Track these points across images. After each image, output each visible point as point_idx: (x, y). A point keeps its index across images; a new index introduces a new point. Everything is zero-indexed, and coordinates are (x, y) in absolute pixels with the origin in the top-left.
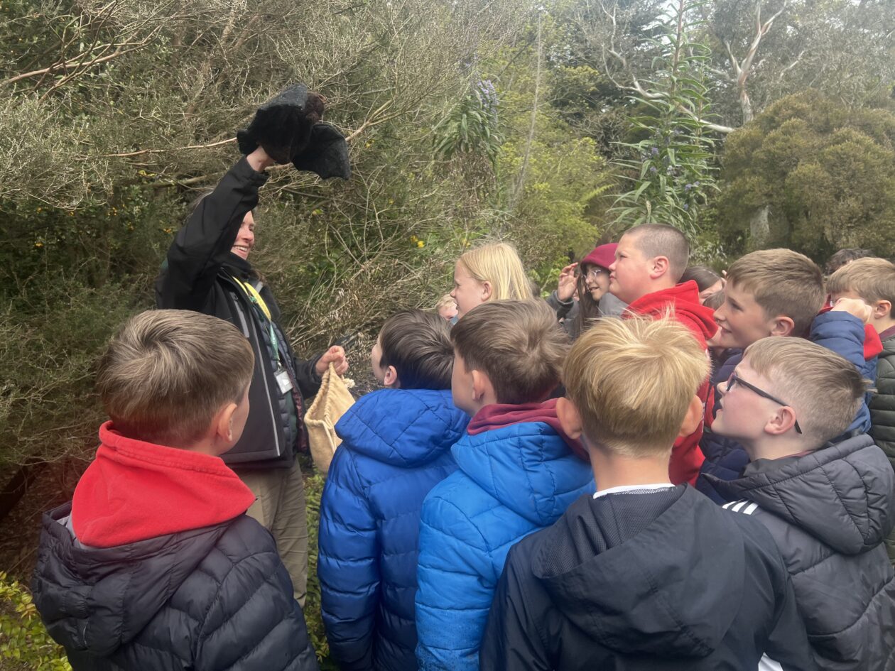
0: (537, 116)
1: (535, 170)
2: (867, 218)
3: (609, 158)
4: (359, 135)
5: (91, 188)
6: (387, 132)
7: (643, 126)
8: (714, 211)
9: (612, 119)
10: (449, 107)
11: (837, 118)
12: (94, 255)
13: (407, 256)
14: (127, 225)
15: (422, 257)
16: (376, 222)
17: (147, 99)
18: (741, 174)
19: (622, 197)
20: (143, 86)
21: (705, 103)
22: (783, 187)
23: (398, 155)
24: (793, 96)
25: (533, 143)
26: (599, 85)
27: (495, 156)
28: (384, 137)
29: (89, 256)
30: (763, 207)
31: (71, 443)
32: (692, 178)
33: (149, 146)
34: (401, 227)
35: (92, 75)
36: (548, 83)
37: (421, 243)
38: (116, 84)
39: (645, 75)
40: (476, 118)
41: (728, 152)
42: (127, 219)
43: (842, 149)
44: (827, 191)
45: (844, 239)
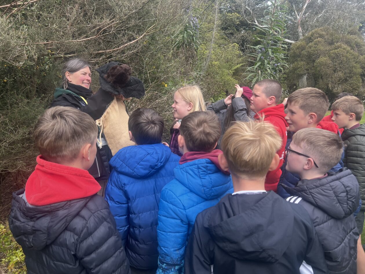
0: (215, 33)
1: (213, 56)
2: (346, 80)
3: (244, 52)
4: (141, 38)
5: (28, 57)
6: (153, 38)
7: (259, 39)
8: (285, 76)
9: (245, 35)
10: (179, 28)
11: (337, 38)
12: (29, 86)
13: (160, 90)
14: (43, 74)
15: (166, 91)
16: (148, 76)
17: (52, 19)
18: (296, 60)
19: (249, 68)
20: (50, 14)
21: (284, 30)
22: (313, 67)
23: (157, 48)
24: (319, 29)
25: (213, 45)
26: (240, 21)
27: (197, 49)
28: (151, 40)
29: (26, 86)
30: (305, 74)
31: (20, 164)
32: (277, 62)
33: (53, 40)
34: (158, 78)
35: (28, 8)
36: (220, 19)
37: (166, 85)
38: (38, 13)
39: (260, 17)
40: (190, 33)
41: (292, 51)
42: (43, 71)
43: (337, 52)
44: (331, 69)
45: (336, 88)
